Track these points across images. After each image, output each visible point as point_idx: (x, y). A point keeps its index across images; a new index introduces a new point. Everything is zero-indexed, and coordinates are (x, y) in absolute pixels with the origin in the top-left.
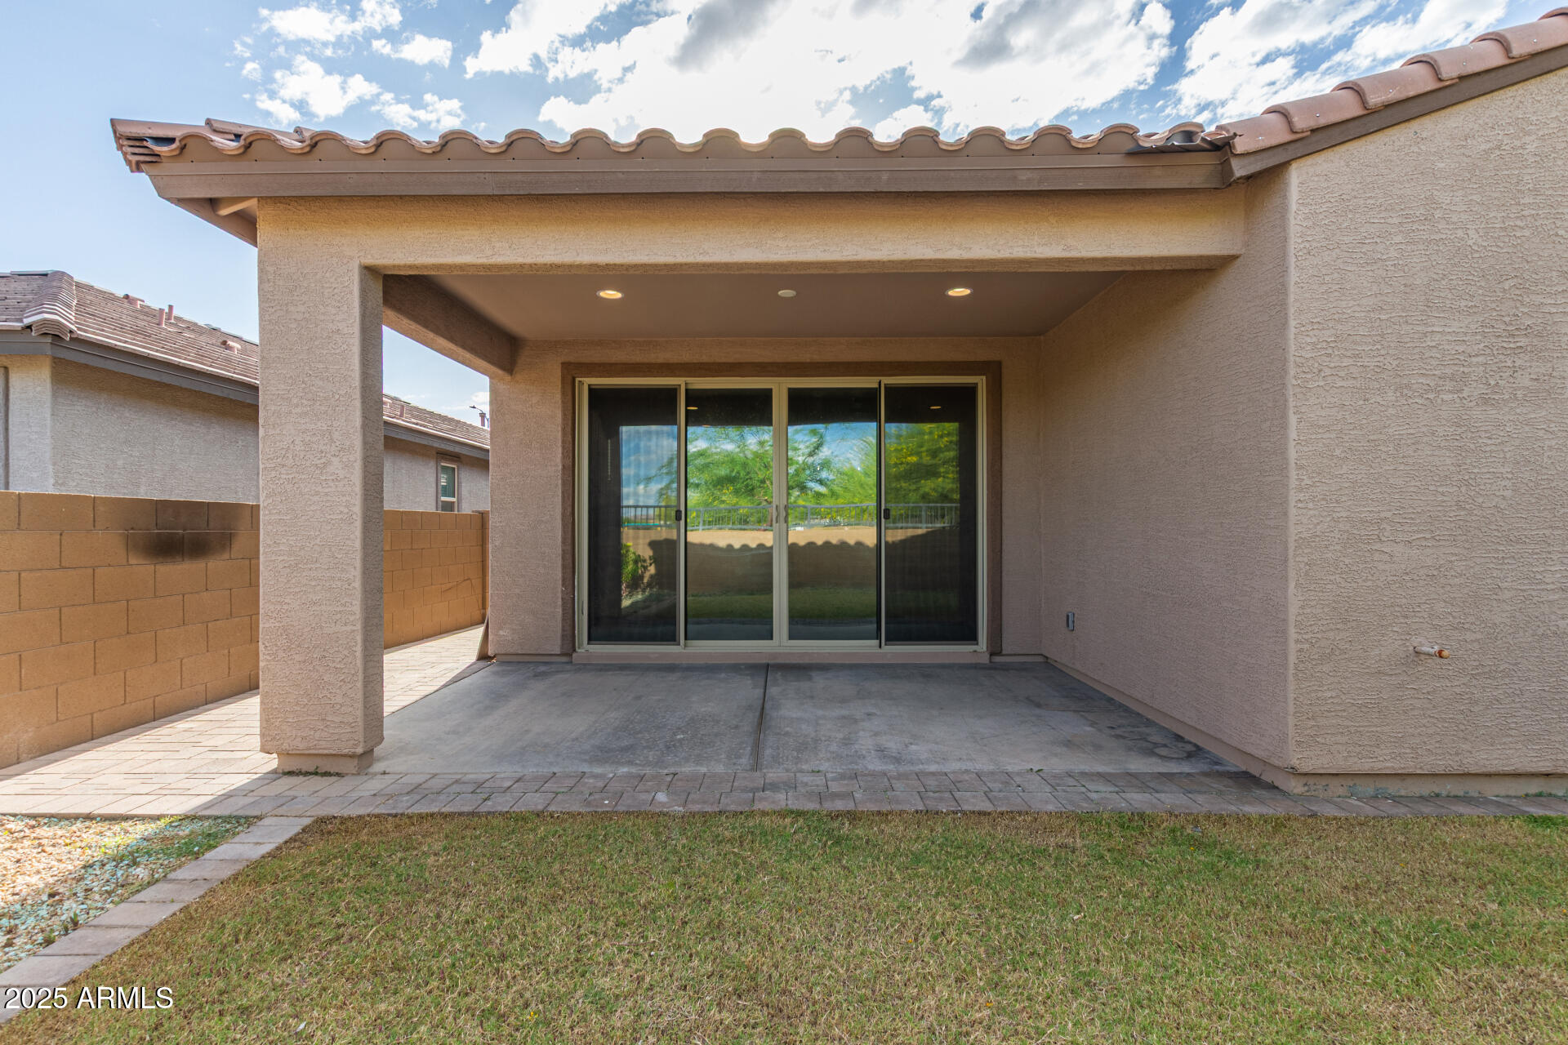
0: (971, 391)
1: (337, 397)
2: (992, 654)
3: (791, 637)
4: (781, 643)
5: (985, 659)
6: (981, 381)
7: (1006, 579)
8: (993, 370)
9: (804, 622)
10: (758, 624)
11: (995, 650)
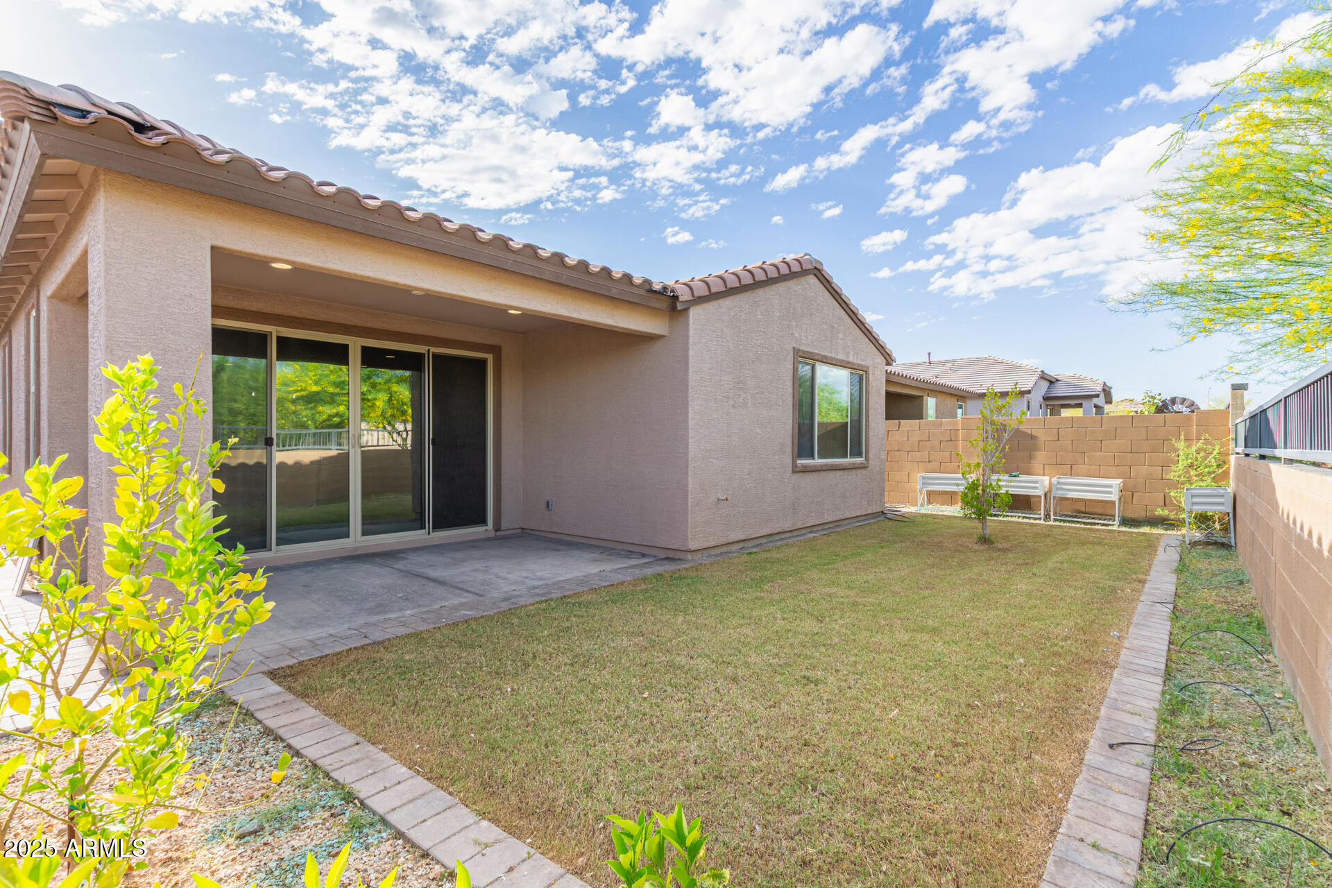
0: (483, 363)
1: (190, 350)
2: (496, 531)
3: (363, 534)
4: (356, 539)
5: (492, 534)
6: (489, 357)
7: (503, 483)
8: (496, 350)
9: (373, 523)
10: (337, 526)
11: (497, 528)
